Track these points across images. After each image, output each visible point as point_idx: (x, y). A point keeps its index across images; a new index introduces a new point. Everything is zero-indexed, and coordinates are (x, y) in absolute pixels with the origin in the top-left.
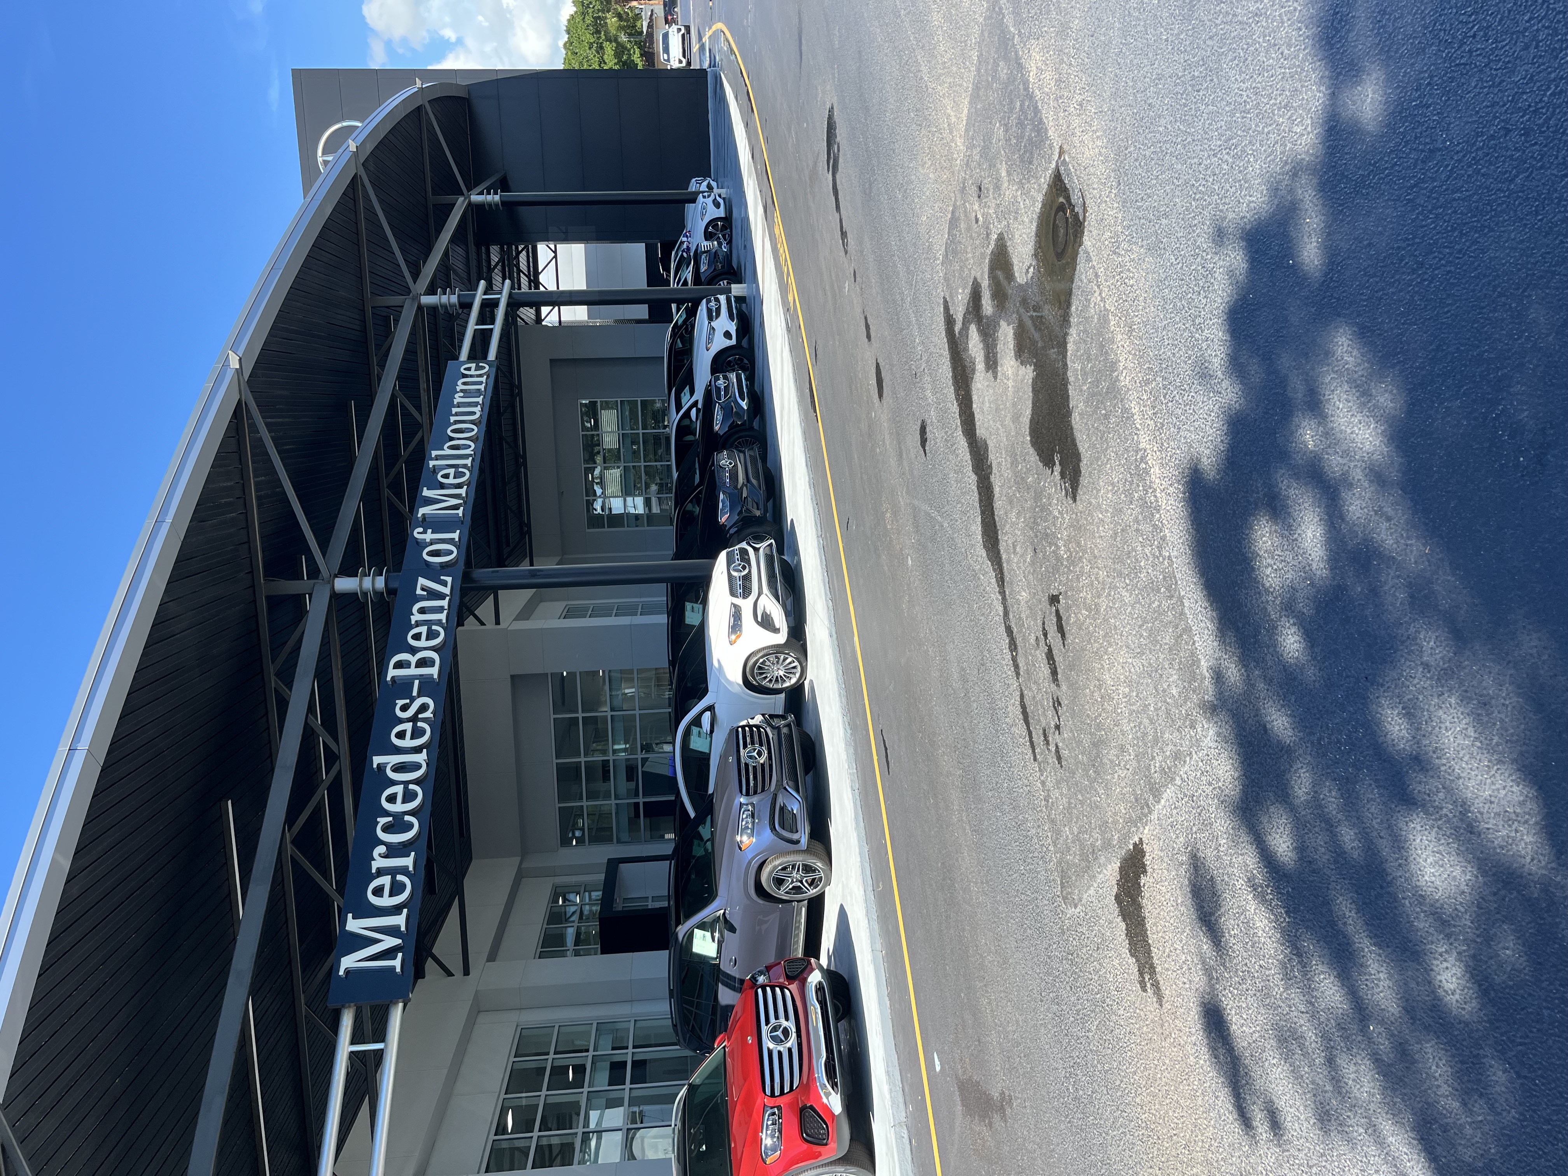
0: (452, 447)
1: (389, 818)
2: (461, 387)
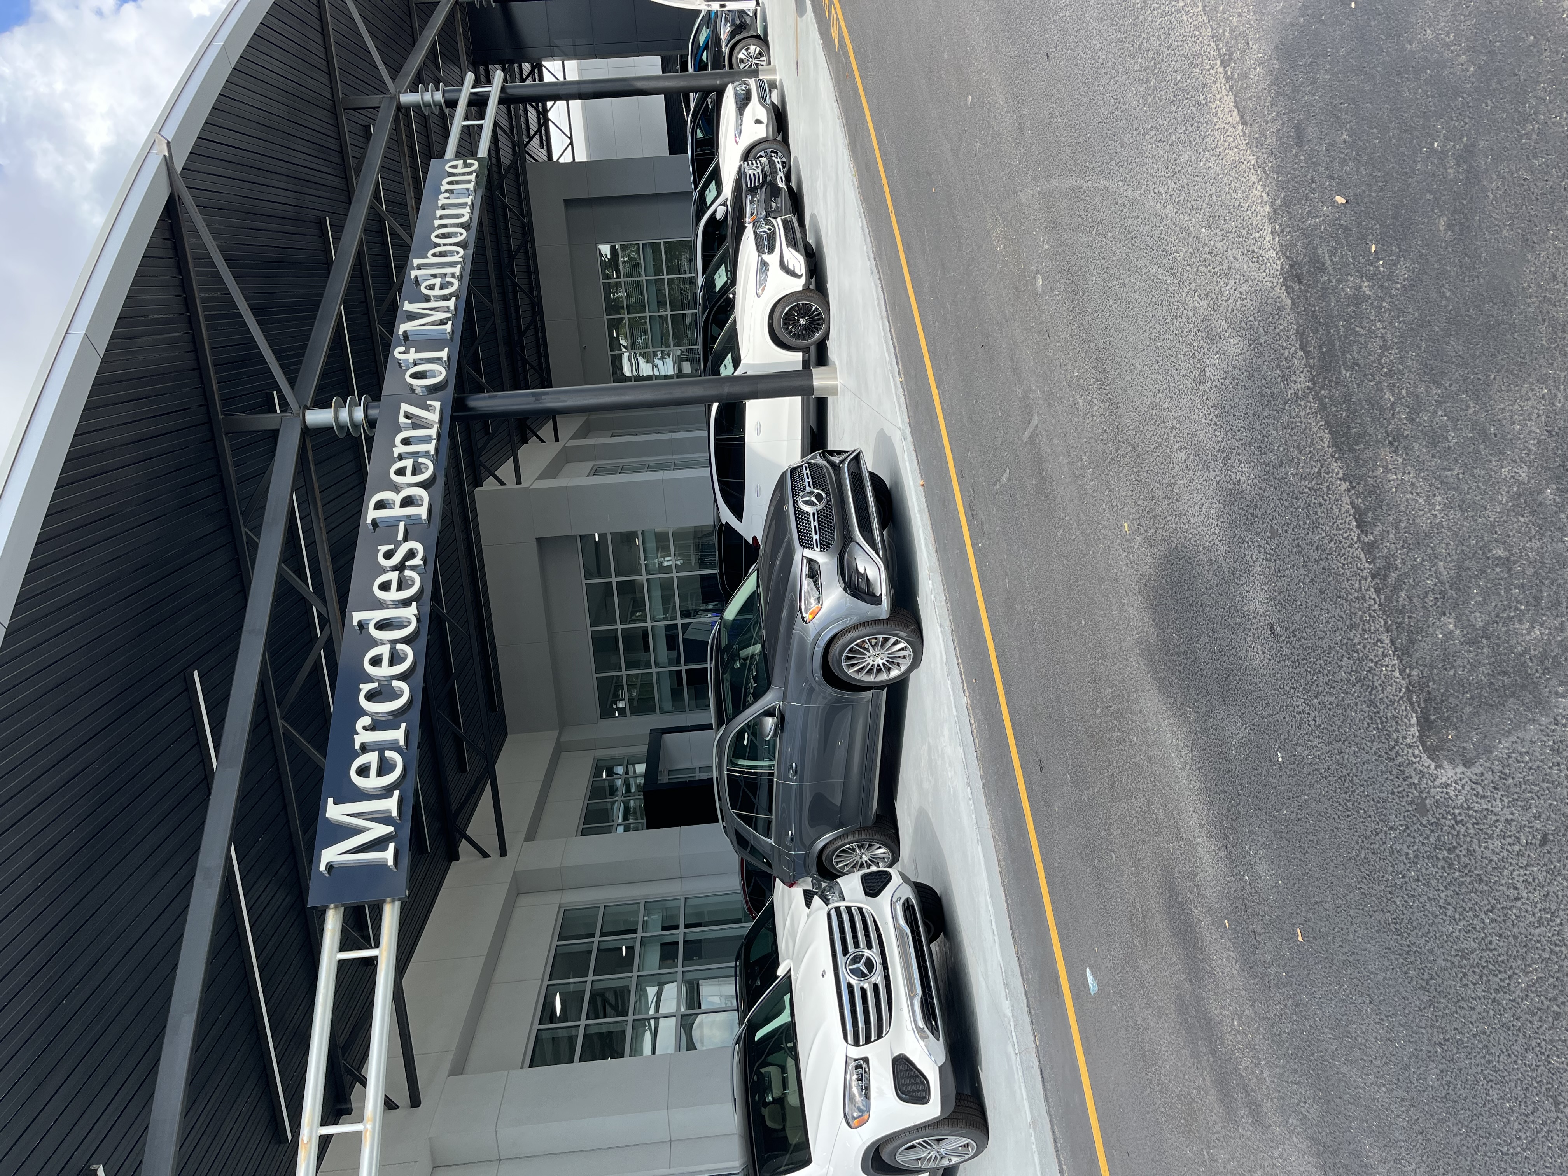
0: (437, 255)
1: (376, 685)
2: (445, 187)
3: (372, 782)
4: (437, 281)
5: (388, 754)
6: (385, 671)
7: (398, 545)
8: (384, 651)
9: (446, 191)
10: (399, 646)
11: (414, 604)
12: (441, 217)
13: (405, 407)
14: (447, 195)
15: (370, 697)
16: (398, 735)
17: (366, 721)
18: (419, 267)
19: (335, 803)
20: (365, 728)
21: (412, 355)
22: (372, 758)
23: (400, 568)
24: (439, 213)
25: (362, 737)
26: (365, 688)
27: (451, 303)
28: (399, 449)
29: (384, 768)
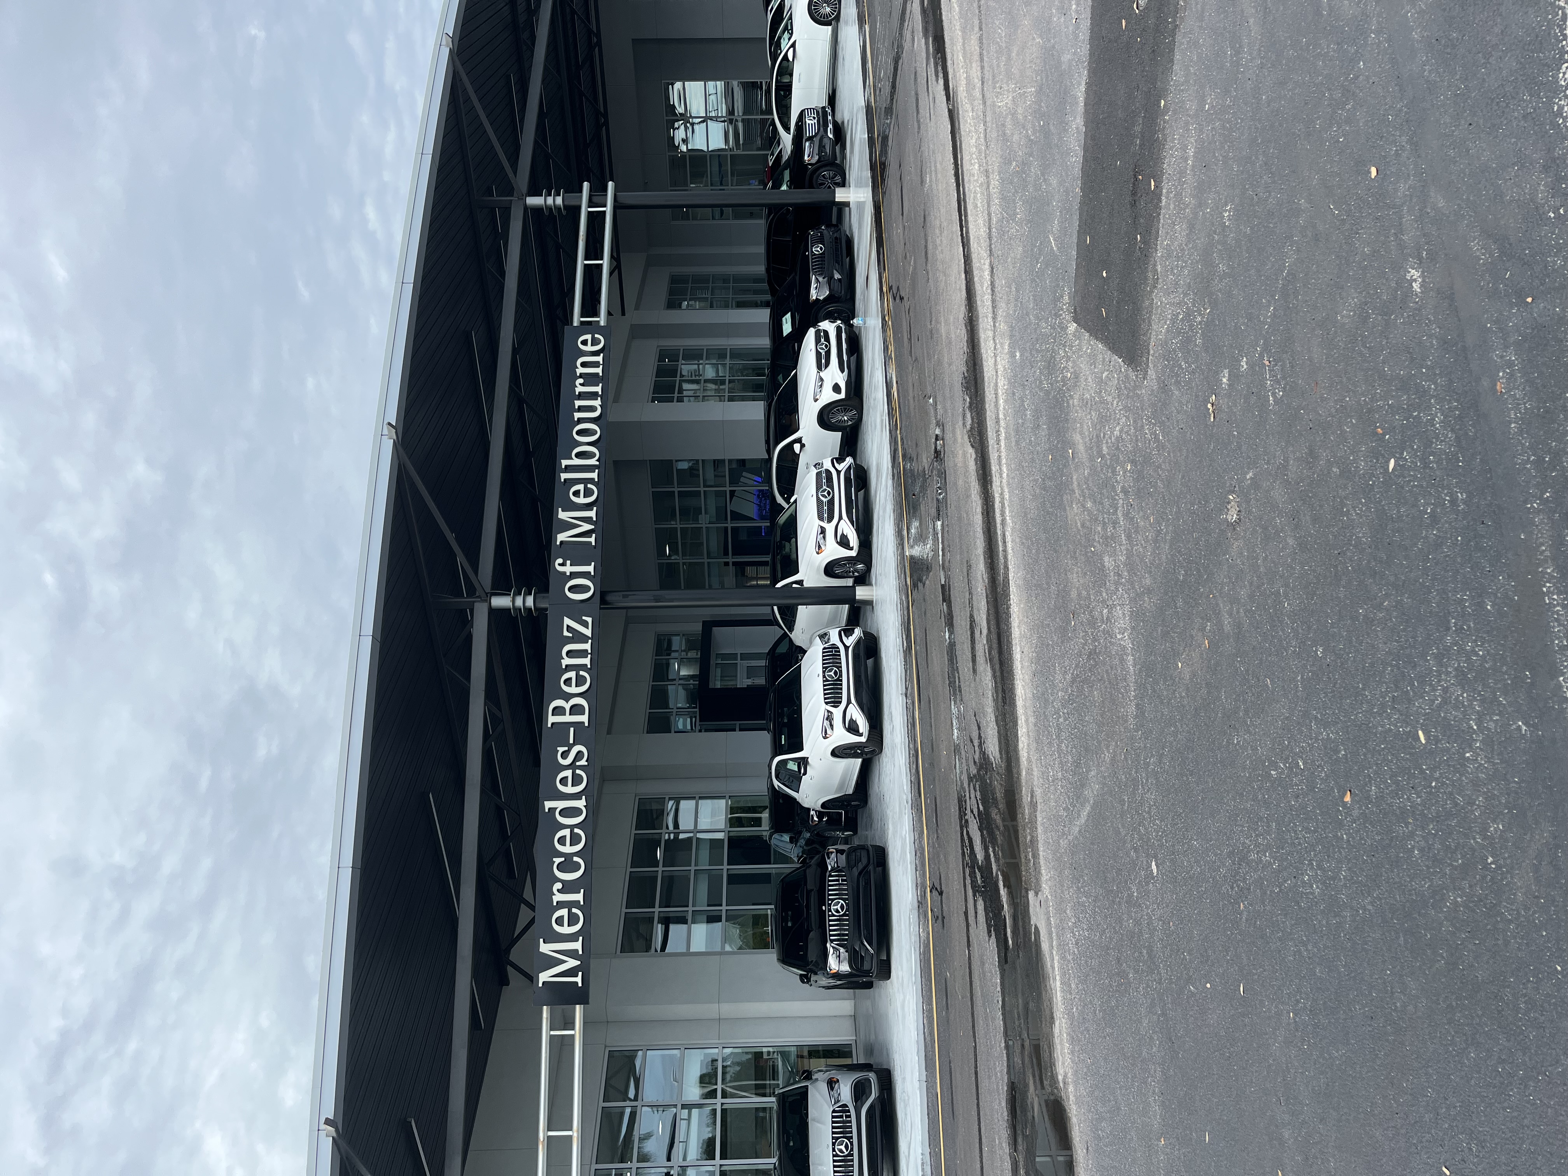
0: (579, 455)
1: (563, 859)
2: (580, 370)
3: (566, 930)
4: (581, 487)
5: (574, 910)
6: (567, 849)
7: (571, 747)
8: (566, 832)
9: (581, 376)
10: (576, 830)
11: (584, 797)
12: (581, 409)
13: (567, 621)
14: (581, 381)
15: (561, 868)
16: (579, 897)
17: (558, 886)
18: (568, 469)
19: (544, 942)
20: (558, 890)
21: (568, 569)
22: (564, 912)
23: (573, 766)
24: (578, 403)
25: (558, 897)
26: (557, 860)
27: (592, 514)
28: (566, 661)
29: (573, 920)
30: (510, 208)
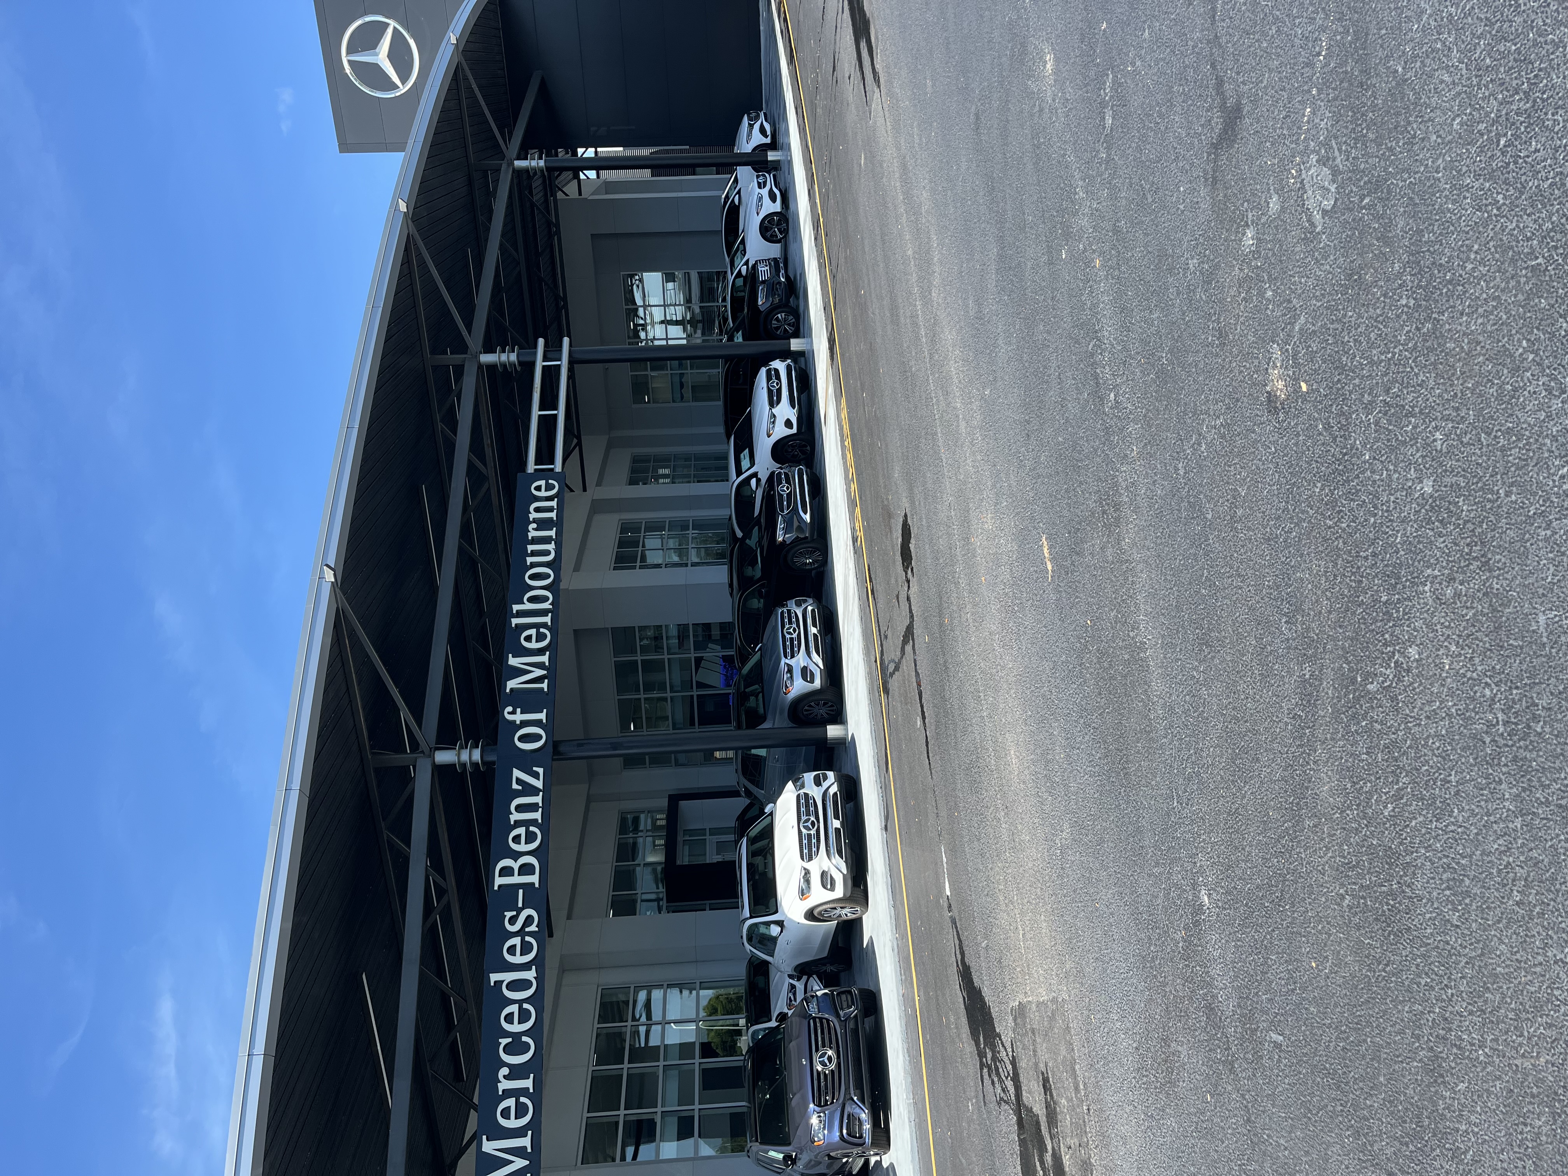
0: (532, 600)
1: (510, 1040)
2: (533, 515)
3: (512, 1123)
4: (533, 632)
5: (523, 1099)
6: (516, 1028)
7: (519, 910)
8: (514, 1008)
9: (535, 521)
10: (526, 1006)
11: (534, 967)
12: (534, 554)
13: (517, 773)
14: (534, 525)
15: (508, 1050)
16: (528, 1084)
17: (505, 1071)
18: (519, 614)
19: (488, 1140)
20: (505, 1077)
21: (518, 717)
22: (511, 1102)
23: (521, 933)
24: (530, 548)
25: (504, 1085)
26: (504, 1041)
27: (545, 659)
28: (515, 817)
29: (521, 1111)
30: (463, 365)
